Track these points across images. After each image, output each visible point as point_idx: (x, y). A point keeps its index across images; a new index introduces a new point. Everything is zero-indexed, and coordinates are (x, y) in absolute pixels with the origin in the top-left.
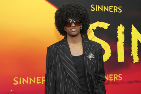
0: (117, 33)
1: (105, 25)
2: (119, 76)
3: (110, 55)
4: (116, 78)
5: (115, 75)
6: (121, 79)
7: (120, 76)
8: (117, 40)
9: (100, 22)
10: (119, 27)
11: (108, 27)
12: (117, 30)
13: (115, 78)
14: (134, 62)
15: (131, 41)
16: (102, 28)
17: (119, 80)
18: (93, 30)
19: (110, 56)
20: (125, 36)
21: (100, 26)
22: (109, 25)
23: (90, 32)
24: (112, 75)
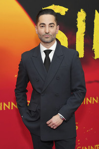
0: (77, 21)
1: (62, 10)
8: (76, 29)
10: (79, 12)
11: (66, 12)
12: (77, 17)
14: (96, 58)
15: (93, 32)
20: (86, 25)
21: (56, 11)
22: (67, 10)
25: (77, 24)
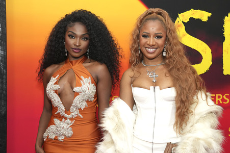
0: (223, 28)
1: (203, 16)
2: (224, 97)
3: (211, 63)
4: (220, 99)
5: (217, 95)
6: (227, 102)
7: (227, 96)
8: (223, 39)
9: (195, 10)
10: (226, 17)
11: (208, 17)
12: (224, 23)
13: (217, 99)
16: (199, 20)
17: (224, 103)
18: (183, 23)
19: (211, 65)
21: (196, 17)
22: (210, 14)
23: (179, 26)
24: (214, 95)
25: (223, 32)
